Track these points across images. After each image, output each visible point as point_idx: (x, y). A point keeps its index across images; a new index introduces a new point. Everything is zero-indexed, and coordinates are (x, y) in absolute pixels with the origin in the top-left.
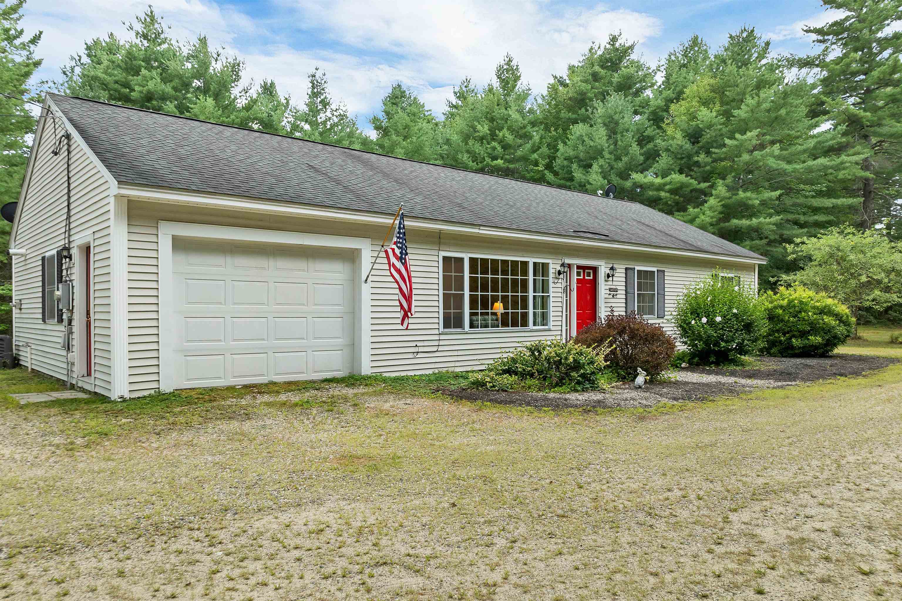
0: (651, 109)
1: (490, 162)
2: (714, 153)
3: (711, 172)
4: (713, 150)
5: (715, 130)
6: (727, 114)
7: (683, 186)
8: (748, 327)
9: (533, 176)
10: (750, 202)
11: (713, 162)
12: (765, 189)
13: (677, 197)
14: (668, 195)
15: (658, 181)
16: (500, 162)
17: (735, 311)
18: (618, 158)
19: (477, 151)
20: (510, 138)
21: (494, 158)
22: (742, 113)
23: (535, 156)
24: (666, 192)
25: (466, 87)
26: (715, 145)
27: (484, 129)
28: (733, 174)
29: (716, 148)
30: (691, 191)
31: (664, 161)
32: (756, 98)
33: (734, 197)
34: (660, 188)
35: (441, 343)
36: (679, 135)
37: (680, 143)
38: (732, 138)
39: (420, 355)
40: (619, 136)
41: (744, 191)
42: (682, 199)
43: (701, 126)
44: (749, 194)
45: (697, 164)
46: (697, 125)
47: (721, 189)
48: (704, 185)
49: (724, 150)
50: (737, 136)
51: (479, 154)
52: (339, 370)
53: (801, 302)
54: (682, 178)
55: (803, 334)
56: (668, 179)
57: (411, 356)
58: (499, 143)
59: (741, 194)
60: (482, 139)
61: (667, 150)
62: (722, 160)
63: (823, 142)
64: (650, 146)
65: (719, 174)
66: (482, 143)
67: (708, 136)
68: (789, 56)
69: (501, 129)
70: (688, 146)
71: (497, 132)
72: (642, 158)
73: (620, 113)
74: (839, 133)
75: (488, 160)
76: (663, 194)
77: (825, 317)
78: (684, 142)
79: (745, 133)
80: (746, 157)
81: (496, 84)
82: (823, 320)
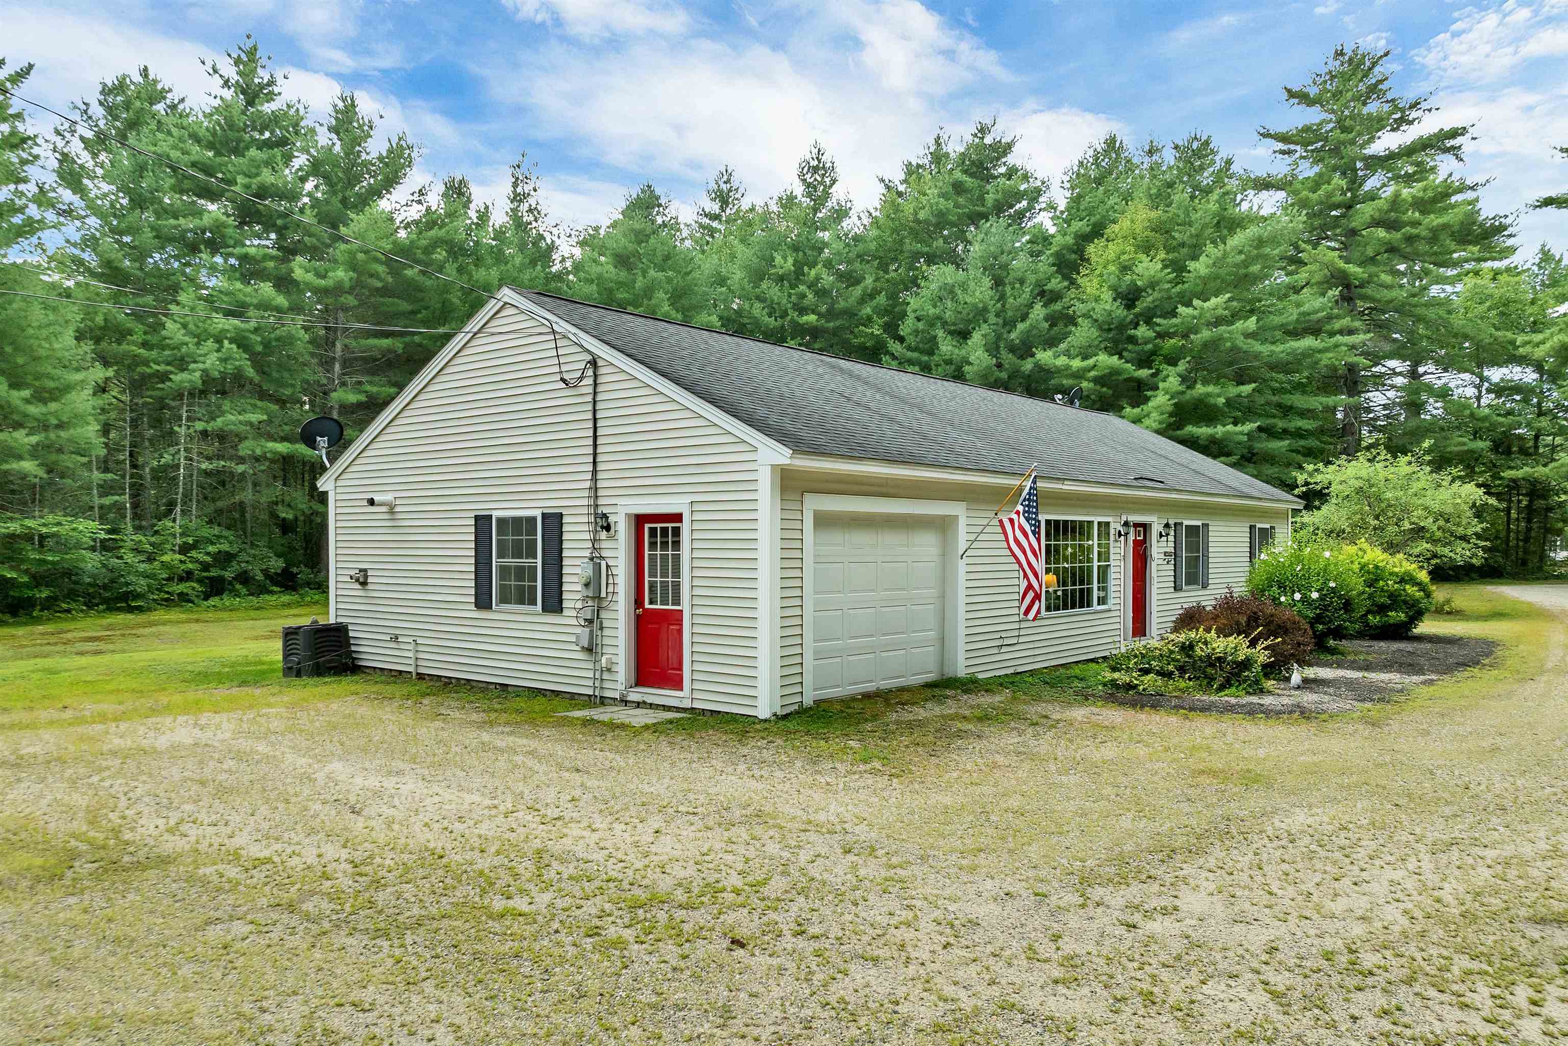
0: (1054, 249)
1: (796, 318)
2: (1159, 325)
3: (1154, 353)
4: (1158, 320)
5: (1160, 290)
6: (1179, 268)
7: (1114, 372)
8: (1348, 605)
9: (864, 343)
10: (1212, 401)
11: (1156, 337)
12: (1230, 380)
13: (1105, 389)
14: (1091, 385)
15: (1077, 363)
16: (812, 318)
17: (1332, 584)
18: (1010, 324)
19: (776, 298)
20: (828, 279)
21: (803, 311)
22: (1200, 267)
23: (867, 310)
24: (1089, 381)
25: (725, 182)
26: (1159, 313)
27: (785, 263)
28: (1188, 359)
29: (1160, 317)
30: (1125, 380)
31: (1083, 333)
32: (1221, 247)
33: (1189, 392)
34: (1079, 375)
35: (1022, 632)
36: (1107, 295)
37: (1108, 307)
38: (1188, 304)
39: (1004, 649)
40: (1008, 289)
41: (1203, 384)
42: (1110, 392)
43: (1139, 283)
44: (1210, 389)
45: (1132, 340)
46: (1133, 283)
47: (1171, 380)
48: (1144, 373)
49: (1174, 320)
50: (1196, 302)
51: (779, 304)
52: (931, 672)
53: (1377, 567)
54: (1115, 360)
55: (1382, 609)
56: (1091, 362)
57: (996, 651)
58: (809, 287)
59: (1200, 389)
60: (781, 279)
61: (1086, 316)
62: (1171, 336)
63: (1309, 314)
64: (1058, 306)
65: (1165, 357)
66: (782, 286)
67: (1150, 299)
68: (1242, 172)
69: (812, 265)
70: (1120, 312)
71: (806, 269)
72: (1046, 325)
73: (1010, 253)
74: (1329, 301)
75: (794, 314)
76: (1085, 384)
77: (1408, 587)
78: (1114, 308)
79: (1208, 299)
80: (1206, 334)
81: (799, 190)
82: (1404, 590)
